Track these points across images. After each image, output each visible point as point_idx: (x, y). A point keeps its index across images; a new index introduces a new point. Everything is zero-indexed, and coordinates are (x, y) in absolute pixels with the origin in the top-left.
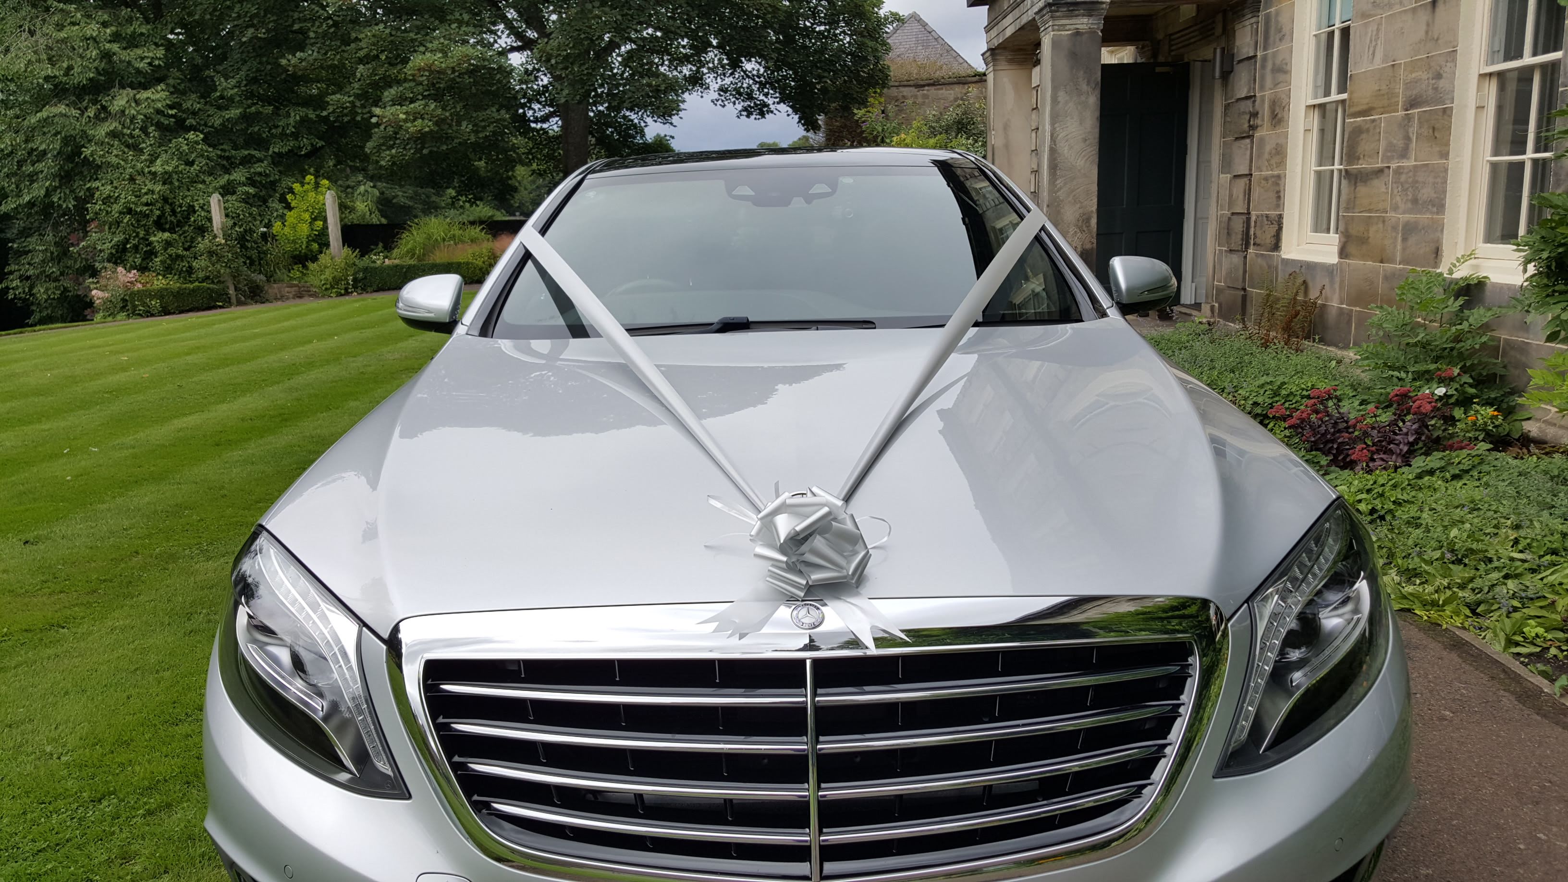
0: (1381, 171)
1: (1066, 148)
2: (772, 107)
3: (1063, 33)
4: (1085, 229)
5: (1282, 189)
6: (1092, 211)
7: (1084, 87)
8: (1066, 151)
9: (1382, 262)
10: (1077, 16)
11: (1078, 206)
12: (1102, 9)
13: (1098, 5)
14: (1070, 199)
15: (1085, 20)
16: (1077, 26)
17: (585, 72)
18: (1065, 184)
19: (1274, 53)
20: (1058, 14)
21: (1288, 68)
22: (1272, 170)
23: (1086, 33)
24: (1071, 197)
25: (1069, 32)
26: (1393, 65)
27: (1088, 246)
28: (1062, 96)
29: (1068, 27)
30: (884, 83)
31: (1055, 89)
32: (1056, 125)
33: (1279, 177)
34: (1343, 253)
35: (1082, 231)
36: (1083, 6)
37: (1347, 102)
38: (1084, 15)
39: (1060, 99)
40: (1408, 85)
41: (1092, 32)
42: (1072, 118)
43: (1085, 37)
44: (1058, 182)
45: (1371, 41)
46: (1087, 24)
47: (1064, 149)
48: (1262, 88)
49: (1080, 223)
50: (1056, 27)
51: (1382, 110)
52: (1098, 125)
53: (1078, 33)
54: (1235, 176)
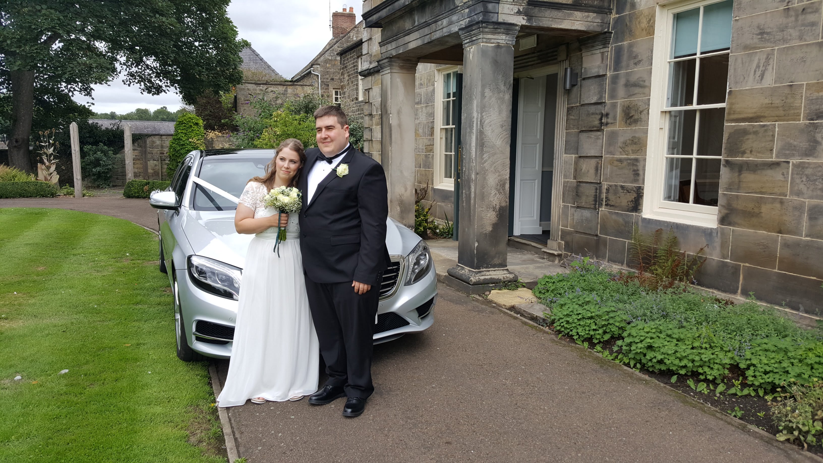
0: (777, 164)
1: (489, 131)
2: (164, 88)
3: (489, 45)
4: (502, 192)
5: (640, 168)
6: (506, 179)
7: (502, 87)
8: (490, 133)
9: (780, 232)
10: (499, 33)
11: (497, 174)
12: (516, 30)
13: (513, 27)
14: (492, 169)
15: (504, 37)
16: (499, 41)
17: (35, 51)
18: (489, 158)
19: (627, 73)
20: (487, 30)
21: (647, 83)
22: (627, 155)
23: (504, 47)
24: (493, 167)
25: (493, 45)
26: (791, 85)
27: (504, 204)
28: (488, 93)
29: (492, 41)
30: (239, 81)
31: (483, 87)
32: (483, 114)
33: (637, 160)
34: (723, 220)
35: (500, 193)
36: (504, 26)
37: (726, 111)
38: (503, 33)
39: (486, 94)
40: (811, 101)
41: (507, 46)
42: (494, 110)
43: (503, 49)
44: (484, 156)
45: (758, 66)
46: (505, 40)
47: (488, 131)
48: (613, 96)
49: (499, 187)
50: (485, 40)
51: (776, 118)
52: (511, 116)
53: (498, 46)
54: (580, 157)
